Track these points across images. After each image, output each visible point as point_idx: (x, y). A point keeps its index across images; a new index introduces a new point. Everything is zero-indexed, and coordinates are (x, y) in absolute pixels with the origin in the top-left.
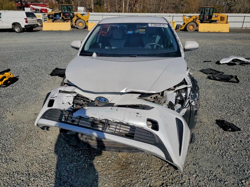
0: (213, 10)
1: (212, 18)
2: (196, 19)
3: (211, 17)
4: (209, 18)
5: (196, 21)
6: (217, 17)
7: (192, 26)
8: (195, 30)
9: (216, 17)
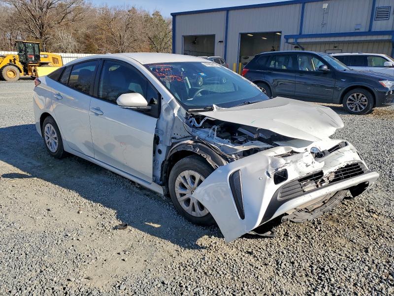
0: (39, 47)
1: (41, 59)
2: (14, 60)
3: (38, 57)
4: (35, 59)
5: (15, 63)
6: (47, 57)
7: (12, 71)
8: (18, 78)
9: (45, 57)
